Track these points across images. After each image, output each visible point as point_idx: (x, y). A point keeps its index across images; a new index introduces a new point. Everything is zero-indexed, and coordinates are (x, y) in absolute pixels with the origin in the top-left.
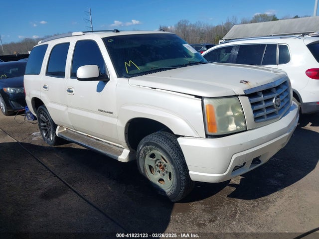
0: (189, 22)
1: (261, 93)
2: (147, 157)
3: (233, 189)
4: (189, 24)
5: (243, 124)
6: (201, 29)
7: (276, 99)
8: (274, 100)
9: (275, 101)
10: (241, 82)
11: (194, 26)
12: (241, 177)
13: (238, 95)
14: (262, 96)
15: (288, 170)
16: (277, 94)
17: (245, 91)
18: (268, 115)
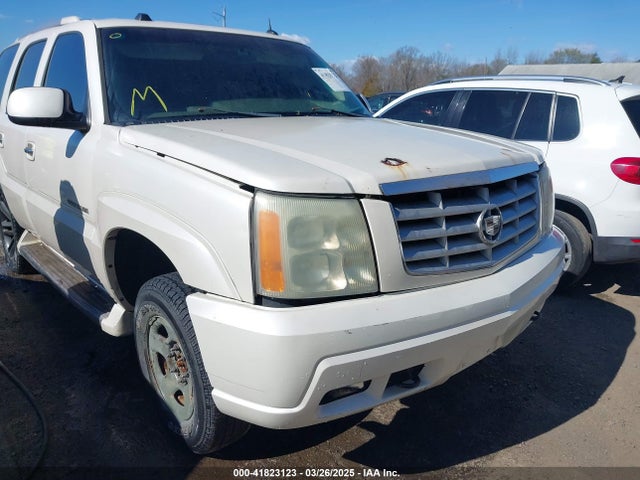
0: (418, 51)
1: (439, 196)
2: (152, 331)
3: (368, 436)
4: (418, 55)
5: (367, 276)
6: (442, 68)
7: (486, 216)
8: (479, 219)
9: (483, 223)
10: (386, 161)
11: (429, 61)
12: (398, 406)
13: (363, 196)
14: (441, 207)
15: (526, 399)
16: (490, 206)
17: (383, 186)
18: (454, 259)
